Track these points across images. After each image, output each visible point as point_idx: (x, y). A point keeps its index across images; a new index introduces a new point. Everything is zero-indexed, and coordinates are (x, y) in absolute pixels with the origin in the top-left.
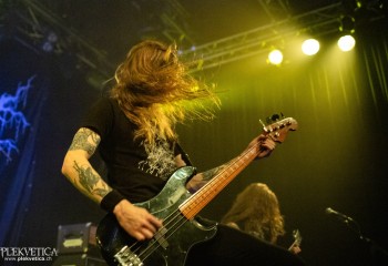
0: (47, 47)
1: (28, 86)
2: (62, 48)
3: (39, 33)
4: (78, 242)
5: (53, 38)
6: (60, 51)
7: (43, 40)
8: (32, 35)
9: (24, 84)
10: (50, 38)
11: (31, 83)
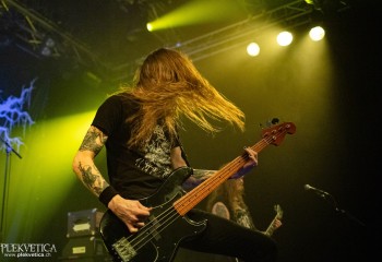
0: (46, 52)
1: (31, 88)
2: (59, 52)
3: (38, 39)
4: (85, 227)
5: (50, 43)
6: (58, 55)
7: (42, 46)
8: (31, 41)
9: (28, 87)
10: (48, 44)
11: (34, 85)
